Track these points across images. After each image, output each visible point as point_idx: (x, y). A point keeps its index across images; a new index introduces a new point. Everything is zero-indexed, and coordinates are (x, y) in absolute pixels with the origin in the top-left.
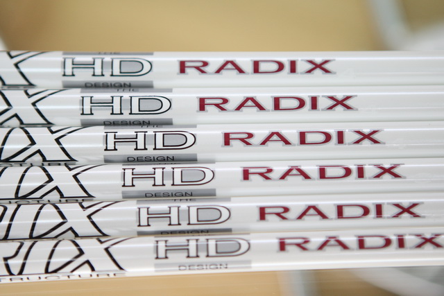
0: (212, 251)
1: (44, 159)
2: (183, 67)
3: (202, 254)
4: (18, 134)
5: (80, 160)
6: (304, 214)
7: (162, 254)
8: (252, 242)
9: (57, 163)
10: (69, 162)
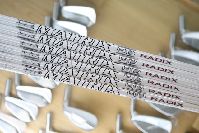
0: (138, 96)
1: (109, 68)
2: (141, 55)
3: (136, 96)
4: (105, 61)
5: (116, 70)
6: (158, 93)
7: (128, 94)
8: (146, 96)
9: (112, 69)
10: (114, 69)
